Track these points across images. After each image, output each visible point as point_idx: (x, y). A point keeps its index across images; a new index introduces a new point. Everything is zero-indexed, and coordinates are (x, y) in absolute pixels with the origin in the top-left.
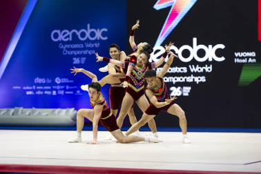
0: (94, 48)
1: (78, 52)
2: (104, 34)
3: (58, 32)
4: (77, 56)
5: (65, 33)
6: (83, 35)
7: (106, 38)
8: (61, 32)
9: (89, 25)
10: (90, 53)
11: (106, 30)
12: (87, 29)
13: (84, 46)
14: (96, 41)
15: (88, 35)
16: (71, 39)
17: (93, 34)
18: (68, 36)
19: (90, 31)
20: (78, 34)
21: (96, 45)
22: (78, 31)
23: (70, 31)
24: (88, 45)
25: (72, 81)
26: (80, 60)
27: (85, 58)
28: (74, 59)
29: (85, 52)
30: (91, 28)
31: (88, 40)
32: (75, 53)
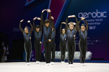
0: (100, 22)
1: (92, 24)
2: (105, 15)
3: (82, 13)
4: (91, 25)
5: (85, 14)
6: (94, 15)
7: (106, 16)
8: (83, 14)
9: (97, 10)
10: (98, 24)
11: (106, 12)
12: (96, 12)
13: (95, 20)
14: (101, 18)
15: (97, 15)
16: (88, 17)
17: (99, 15)
18: (87, 16)
19: (98, 13)
20: (92, 14)
21: (101, 20)
22: (92, 13)
23: (88, 13)
24: (97, 20)
25: (89, 38)
26: (93, 27)
27: (95, 27)
28: (90, 27)
29: (95, 24)
30: (98, 12)
31: (97, 18)
32: (90, 24)
